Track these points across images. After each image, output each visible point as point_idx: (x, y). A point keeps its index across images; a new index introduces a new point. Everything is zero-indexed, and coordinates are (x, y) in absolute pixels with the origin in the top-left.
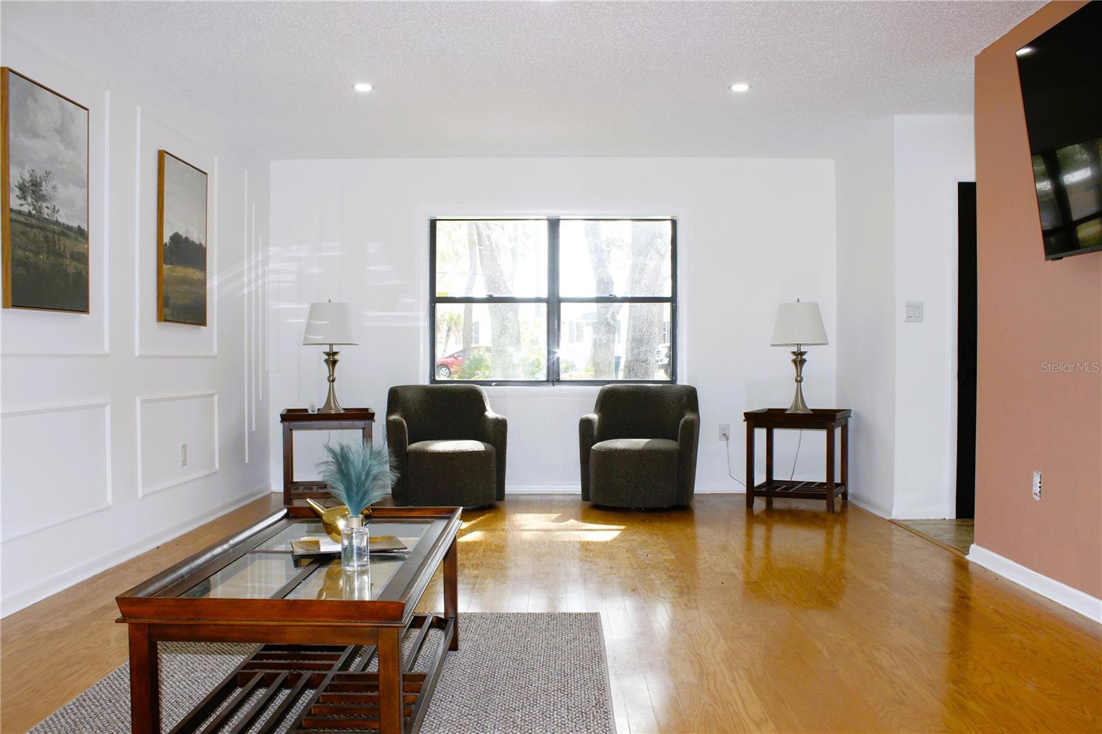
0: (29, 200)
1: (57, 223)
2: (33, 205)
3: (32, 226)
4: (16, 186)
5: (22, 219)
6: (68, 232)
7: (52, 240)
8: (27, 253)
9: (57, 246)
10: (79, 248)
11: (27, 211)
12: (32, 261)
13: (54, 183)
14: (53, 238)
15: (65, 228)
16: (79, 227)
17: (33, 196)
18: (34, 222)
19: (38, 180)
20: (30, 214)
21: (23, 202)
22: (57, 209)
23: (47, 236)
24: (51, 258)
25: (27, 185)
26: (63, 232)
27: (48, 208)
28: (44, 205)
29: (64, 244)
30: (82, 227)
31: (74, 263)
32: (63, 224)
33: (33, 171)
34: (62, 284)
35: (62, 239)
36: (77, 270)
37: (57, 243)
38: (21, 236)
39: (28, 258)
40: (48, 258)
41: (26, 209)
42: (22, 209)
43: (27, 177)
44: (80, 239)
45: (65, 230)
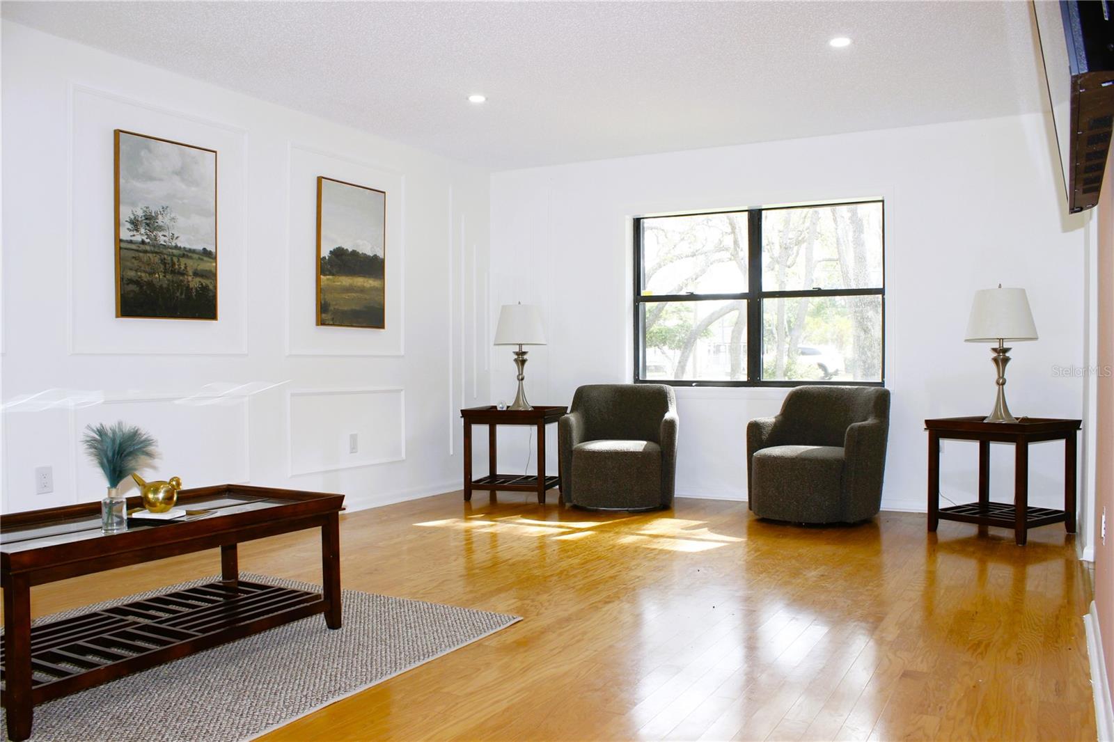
0: (143, 231)
1: (176, 247)
2: (147, 234)
3: (145, 252)
4: (127, 221)
5: (134, 247)
6: (190, 254)
7: (170, 261)
8: (139, 273)
9: (177, 267)
10: (205, 265)
11: (141, 240)
12: (146, 280)
13: (173, 215)
14: (172, 260)
15: (186, 251)
16: (204, 249)
17: (148, 228)
18: (148, 248)
19: (153, 214)
20: (143, 242)
21: (135, 233)
22: (176, 236)
23: (165, 259)
24: (169, 276)
25: (140, 219)
26: (184, 254)
27: (165, 236)
28: (160, 234)
29: (185, 264)
30: (208, 249)
31: (198, 279)
32: (184, 248)
33: (147, 208)
34: (183, 296)
35: (183, 261)
36: (202, 284)
37: (177, 263)
38: (133, 260)
39: (140, 277)
40: (165, 276)
41: (138, 238)
42: (133, 238)
43: (140, 213)
44: (205, 259)
45: (186, 253)
